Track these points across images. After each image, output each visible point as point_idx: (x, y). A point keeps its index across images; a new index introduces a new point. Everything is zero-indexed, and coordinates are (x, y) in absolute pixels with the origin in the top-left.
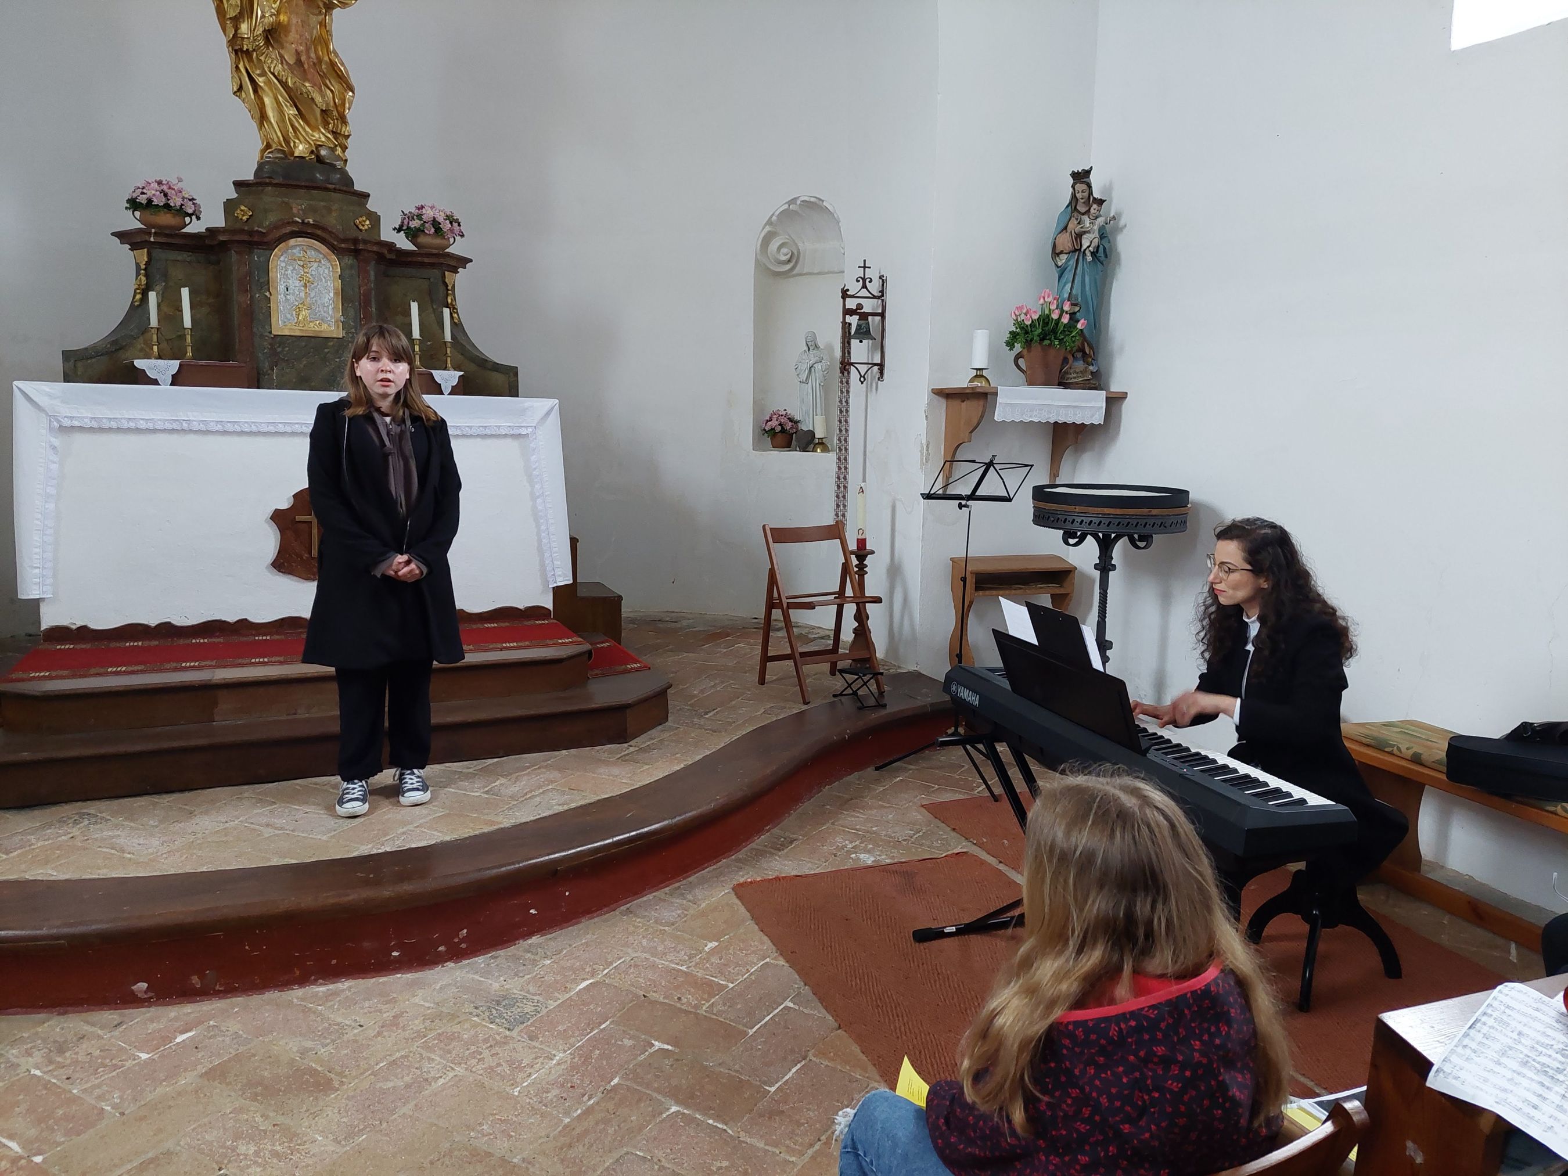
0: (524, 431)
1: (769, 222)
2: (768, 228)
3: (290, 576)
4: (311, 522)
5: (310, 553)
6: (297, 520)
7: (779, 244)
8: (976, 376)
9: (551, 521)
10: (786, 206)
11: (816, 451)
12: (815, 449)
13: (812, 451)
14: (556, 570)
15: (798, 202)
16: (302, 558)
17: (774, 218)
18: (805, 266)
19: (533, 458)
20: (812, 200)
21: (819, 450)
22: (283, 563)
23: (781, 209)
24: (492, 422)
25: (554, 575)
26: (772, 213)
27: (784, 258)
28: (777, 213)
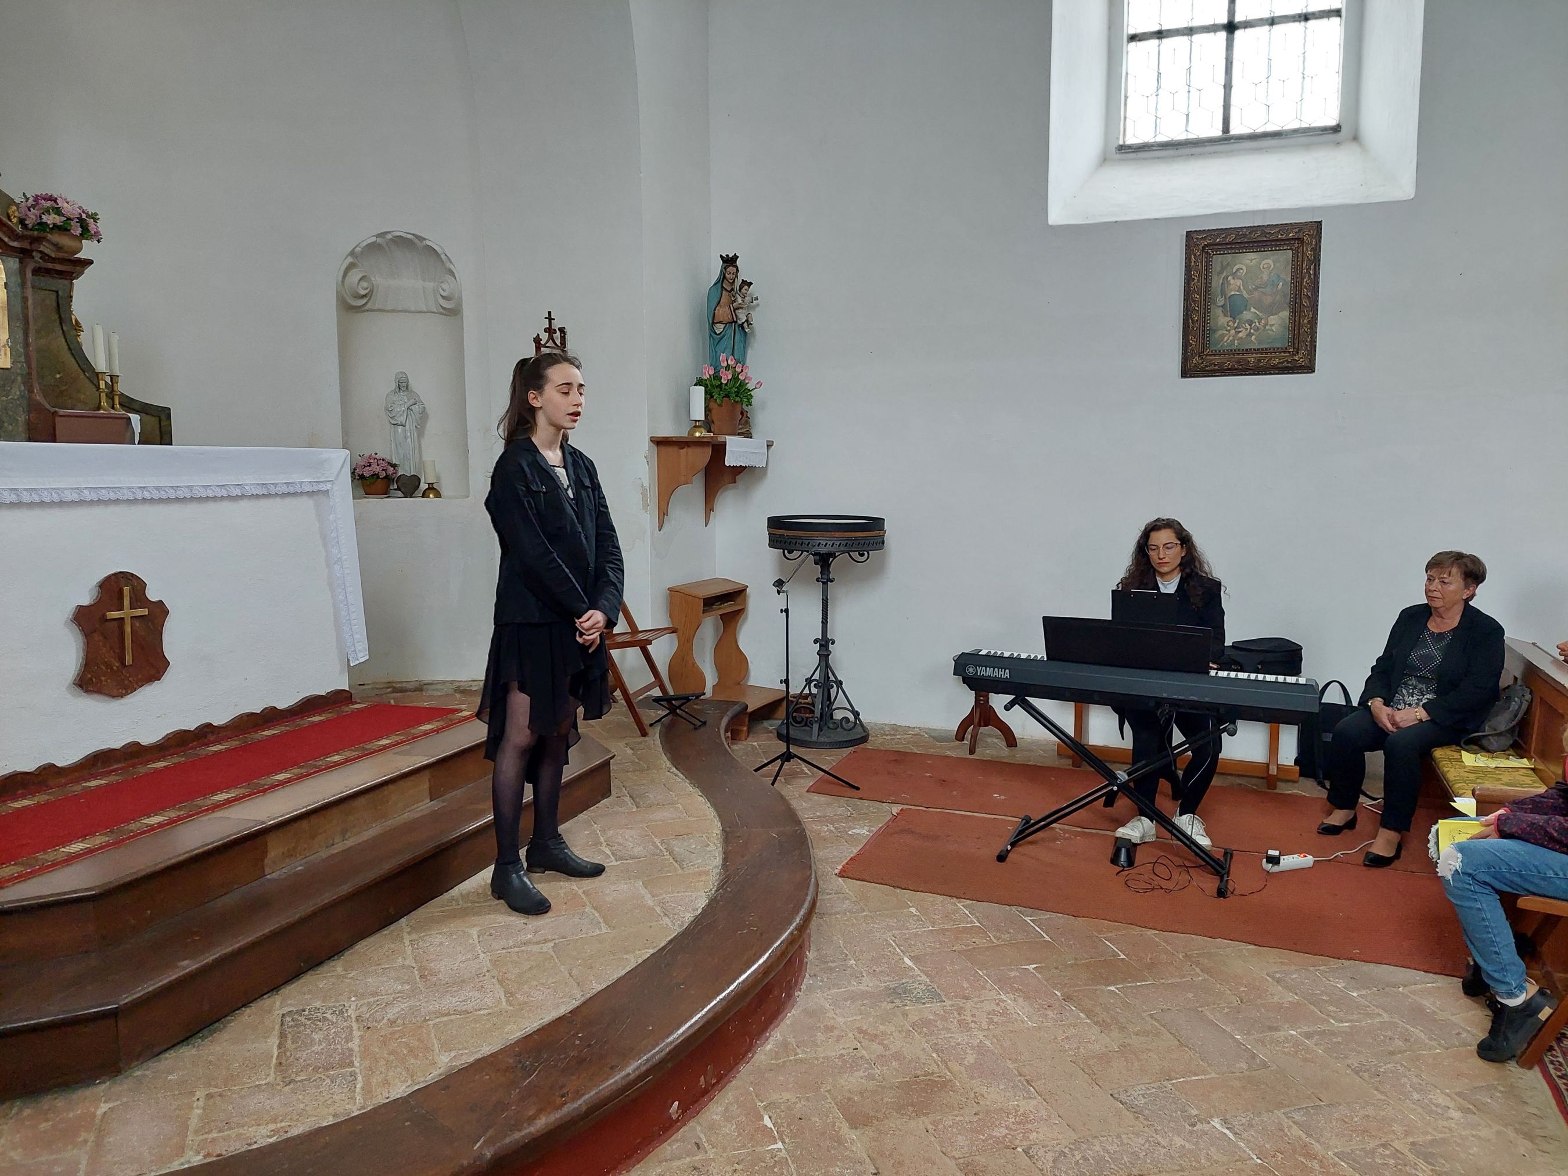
0: (323, 487)
1: (352, 253)
2: (350, 260)
3: (96, 696)
4: (123, 618)
5: (122, 660)
6: (108, 618)
7: (360, 277)
8: (695, 426)
9: (349, 589)
10: (374, 239)
11: (429, 497)
12: (427, 494)
13: (423, 496)
14: (356, 645)
15: (389, 236)
16: (112, 669)
17: (358, 249)
18: (377, 303)
19: (331, 517)
20: (409, 236)
21: (431, 496)
22: (91, 679)
23: (369, 241)
24: (296, 478)
25: (355, 651)
26: (355, 245)
27: (363, 292)
28: (365, 244)
